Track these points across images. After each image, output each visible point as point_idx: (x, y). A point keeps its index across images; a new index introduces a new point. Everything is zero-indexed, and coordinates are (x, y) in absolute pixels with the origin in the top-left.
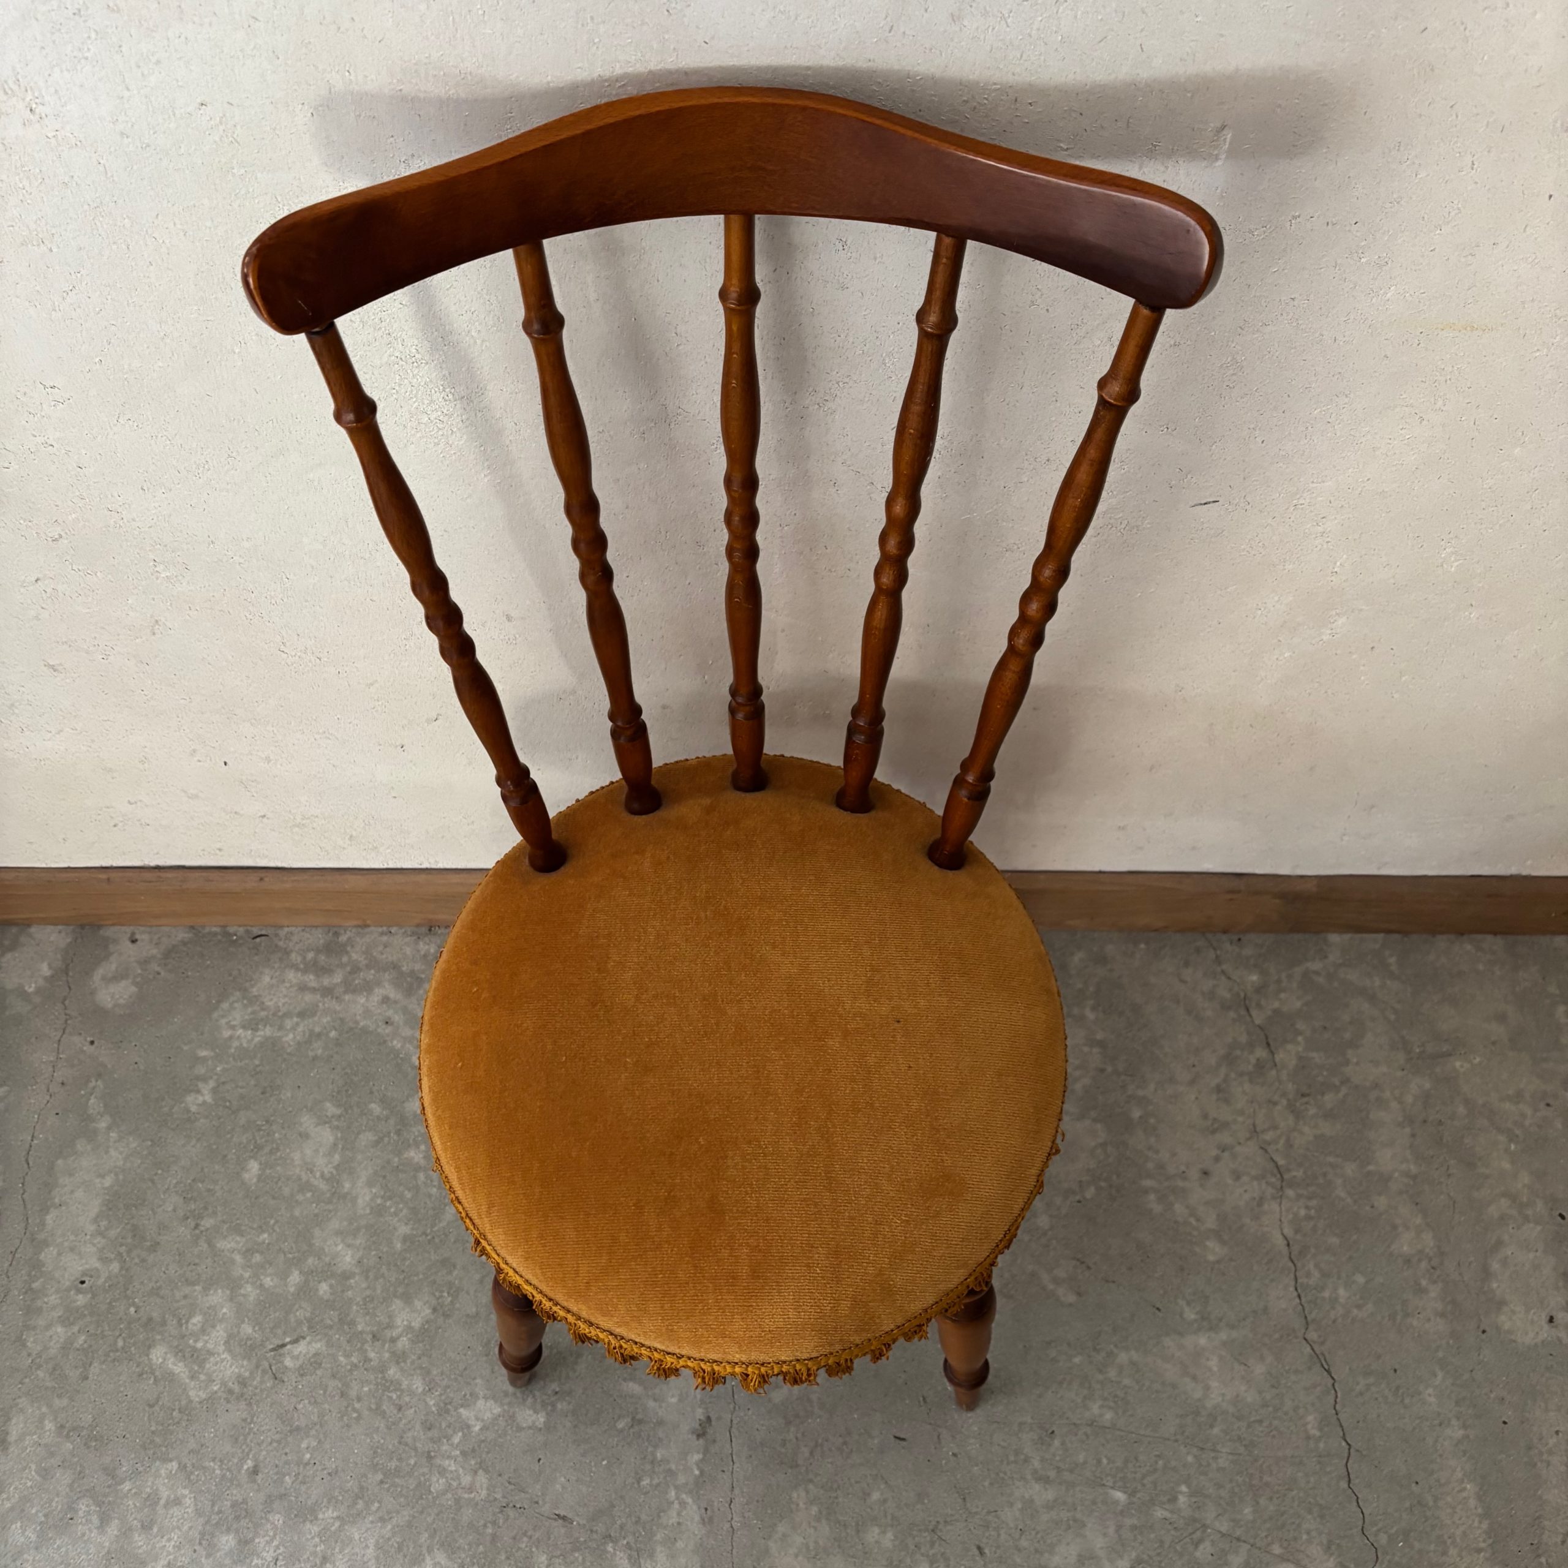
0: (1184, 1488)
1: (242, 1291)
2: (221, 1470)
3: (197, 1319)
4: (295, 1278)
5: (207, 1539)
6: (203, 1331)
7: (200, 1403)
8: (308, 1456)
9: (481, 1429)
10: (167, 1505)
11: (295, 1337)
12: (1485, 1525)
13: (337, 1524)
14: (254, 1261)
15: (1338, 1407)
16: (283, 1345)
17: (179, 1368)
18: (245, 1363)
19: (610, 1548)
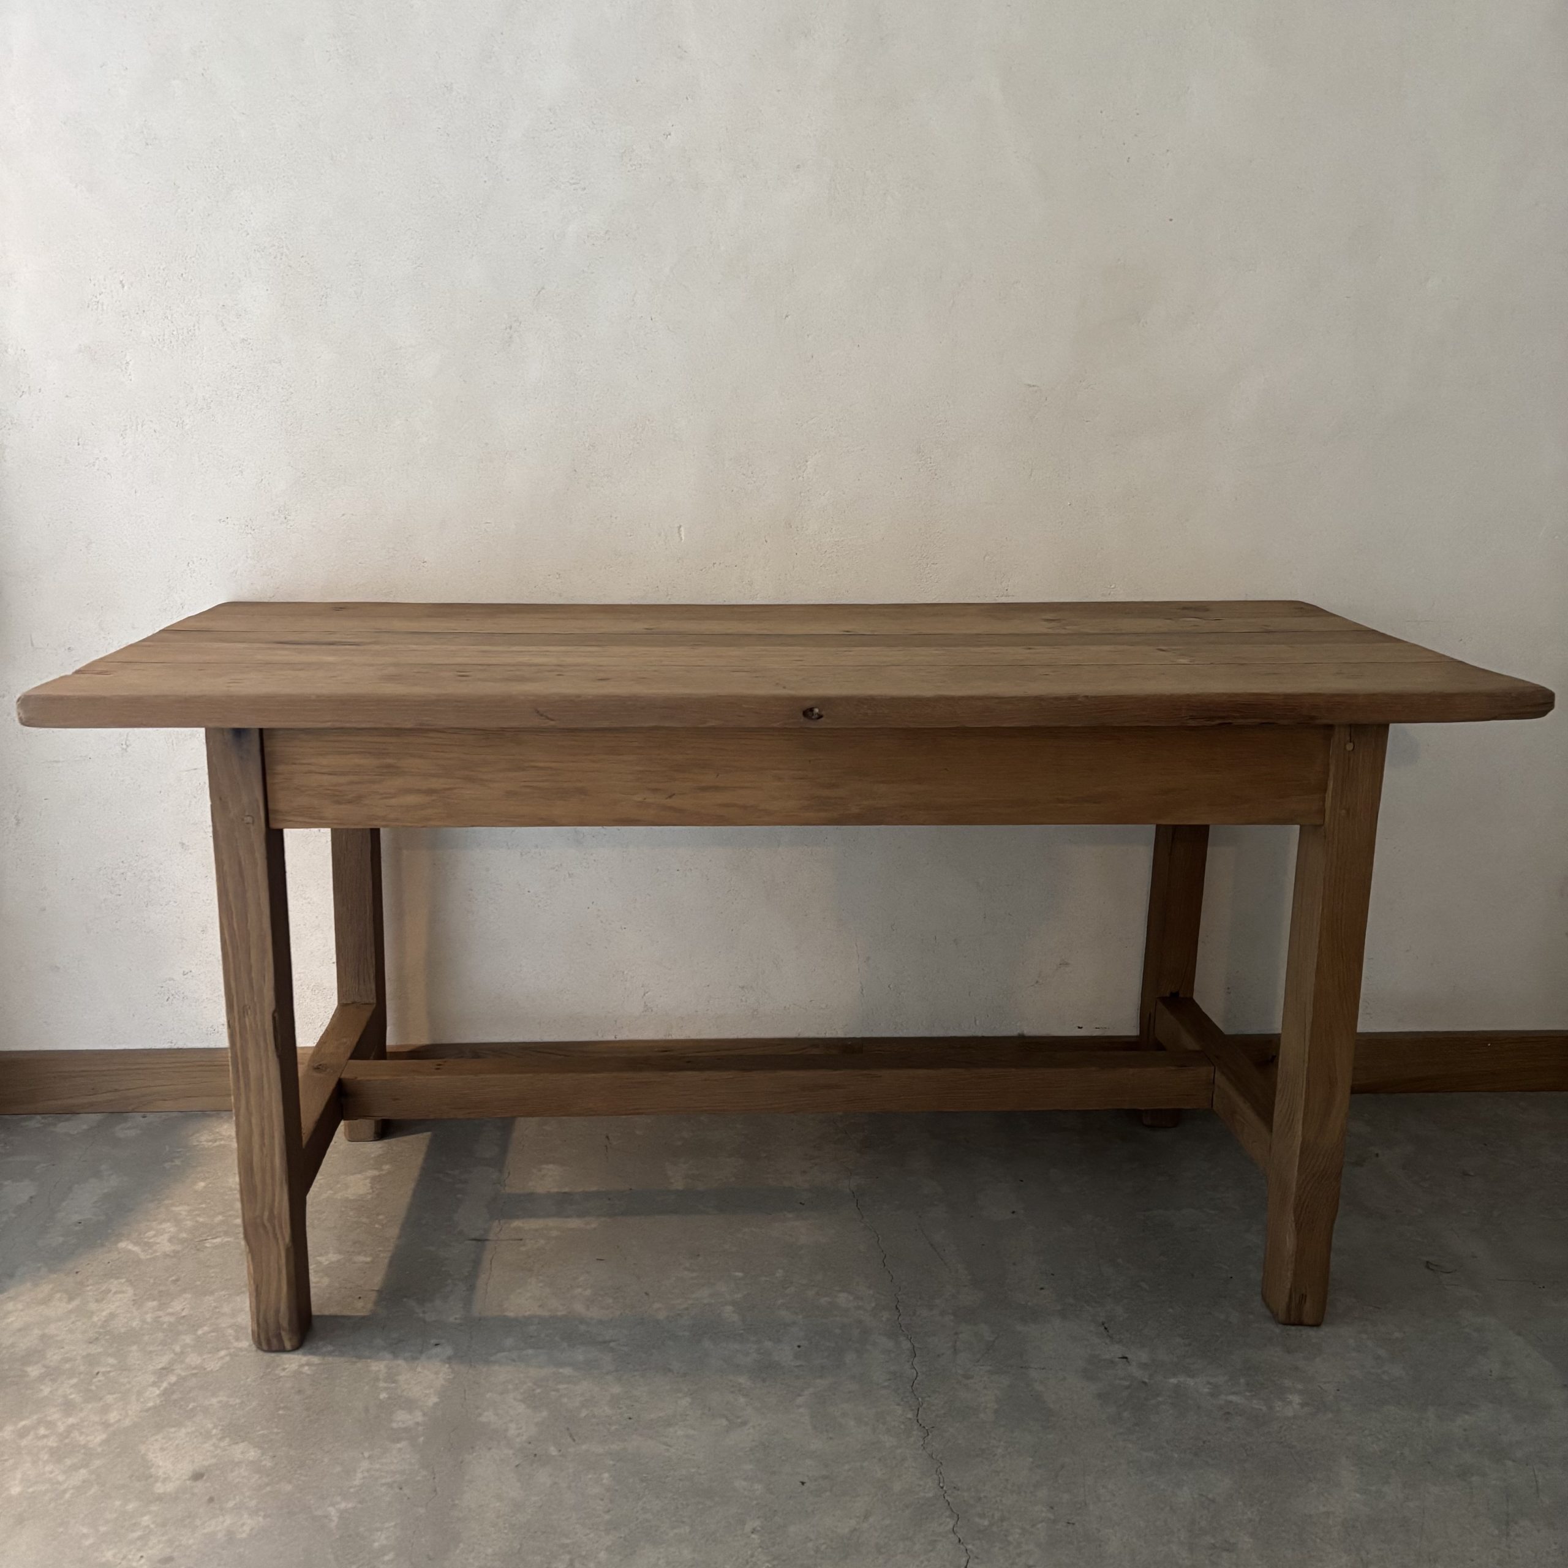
0: (780, 1271)
1: (184, 1223)
2: (155, 1280)
3: (152, 1233)
4: (220, 1218)
5: (137, 1302)
6: (155, 1236)
7: (147, 1259)
8: (213, 1275)
9: (329, 1264)
10: (116, 1293)
11: (214, 1237)
12: (969, 1277)
13: (227, 1296)
14: (194, 1213)
15: (880, 1242)
16: (206, 1240)
17: (136, 1249)
18: (180, 1246)
19: (405, 1300)
